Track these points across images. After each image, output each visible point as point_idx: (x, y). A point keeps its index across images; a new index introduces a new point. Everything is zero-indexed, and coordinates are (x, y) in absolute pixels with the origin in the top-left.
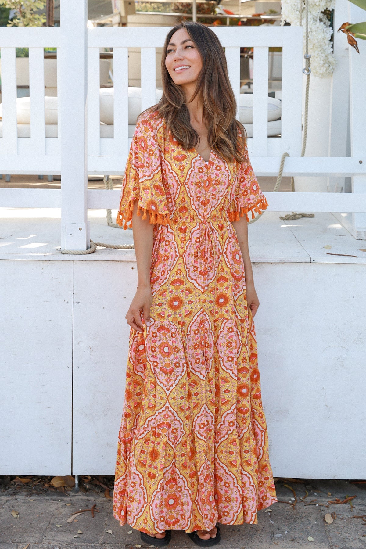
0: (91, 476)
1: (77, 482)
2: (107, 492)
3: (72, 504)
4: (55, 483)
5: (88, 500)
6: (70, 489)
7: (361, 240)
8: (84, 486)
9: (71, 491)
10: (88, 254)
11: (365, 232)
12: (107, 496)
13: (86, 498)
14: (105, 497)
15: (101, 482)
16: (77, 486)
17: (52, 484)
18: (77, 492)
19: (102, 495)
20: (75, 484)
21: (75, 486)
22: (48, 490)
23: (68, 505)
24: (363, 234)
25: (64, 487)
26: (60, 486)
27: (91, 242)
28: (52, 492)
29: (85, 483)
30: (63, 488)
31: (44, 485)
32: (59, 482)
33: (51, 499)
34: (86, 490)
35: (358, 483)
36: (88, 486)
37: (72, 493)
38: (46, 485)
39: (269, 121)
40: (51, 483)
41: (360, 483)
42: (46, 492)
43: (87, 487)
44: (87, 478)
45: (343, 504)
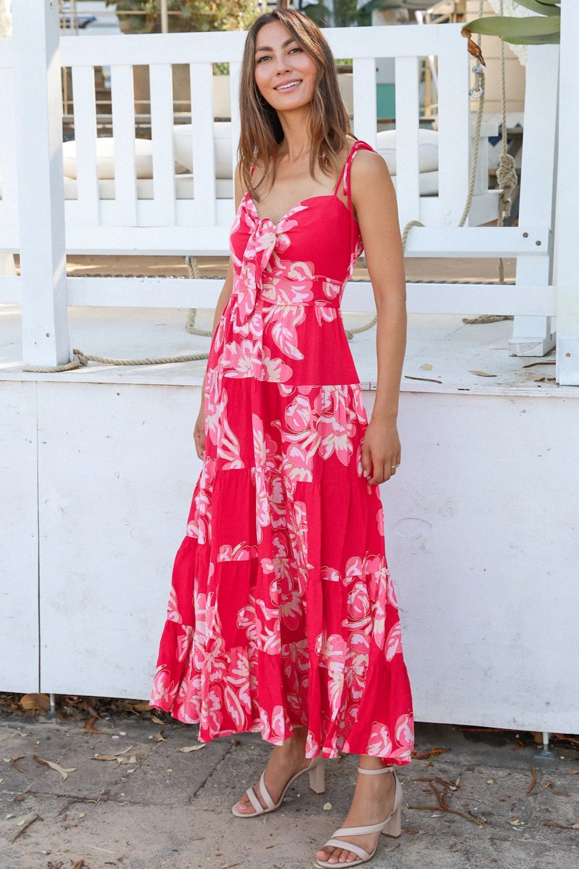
0: (78, 696)
1: (52, 704)
2: (91, 721)
3: (31, 734)
4: (26, 703)
5: (57, 730)
6: (43, 713)
7: (515, 356)
8: (64, 711)
9: (44, 716)
10: (58, 372)
11: (520, 344)
12: (88, 726)
13: (58, 727)
14: (85, 727)
15: (91, 706)
16: (53, 710)
17: (22, 705)
18: (50, 718)
19: (81, 724)
20: (50, 706)
21: (50, 710)
22: (12, 713)
23: (23, 735)
24: (518, 346)
25: (36, 710)
26: (30, 708)
27: (75, 353)
28: (17, 715)
29: (67, 706)
30: (34, 712)
31: (10, 705)
32: (29, 702)
33: (10, 727)
34: (65, 716)
35: (470, 730)
36: (68, 710)
37: (42, 719)
38: (13, 706)
39: (421, 172)
40: (19, 703)
41: (473, 730)
42: (8, 715)
43: (68, 712)
44: (72, 699)
45: (420, 759)
